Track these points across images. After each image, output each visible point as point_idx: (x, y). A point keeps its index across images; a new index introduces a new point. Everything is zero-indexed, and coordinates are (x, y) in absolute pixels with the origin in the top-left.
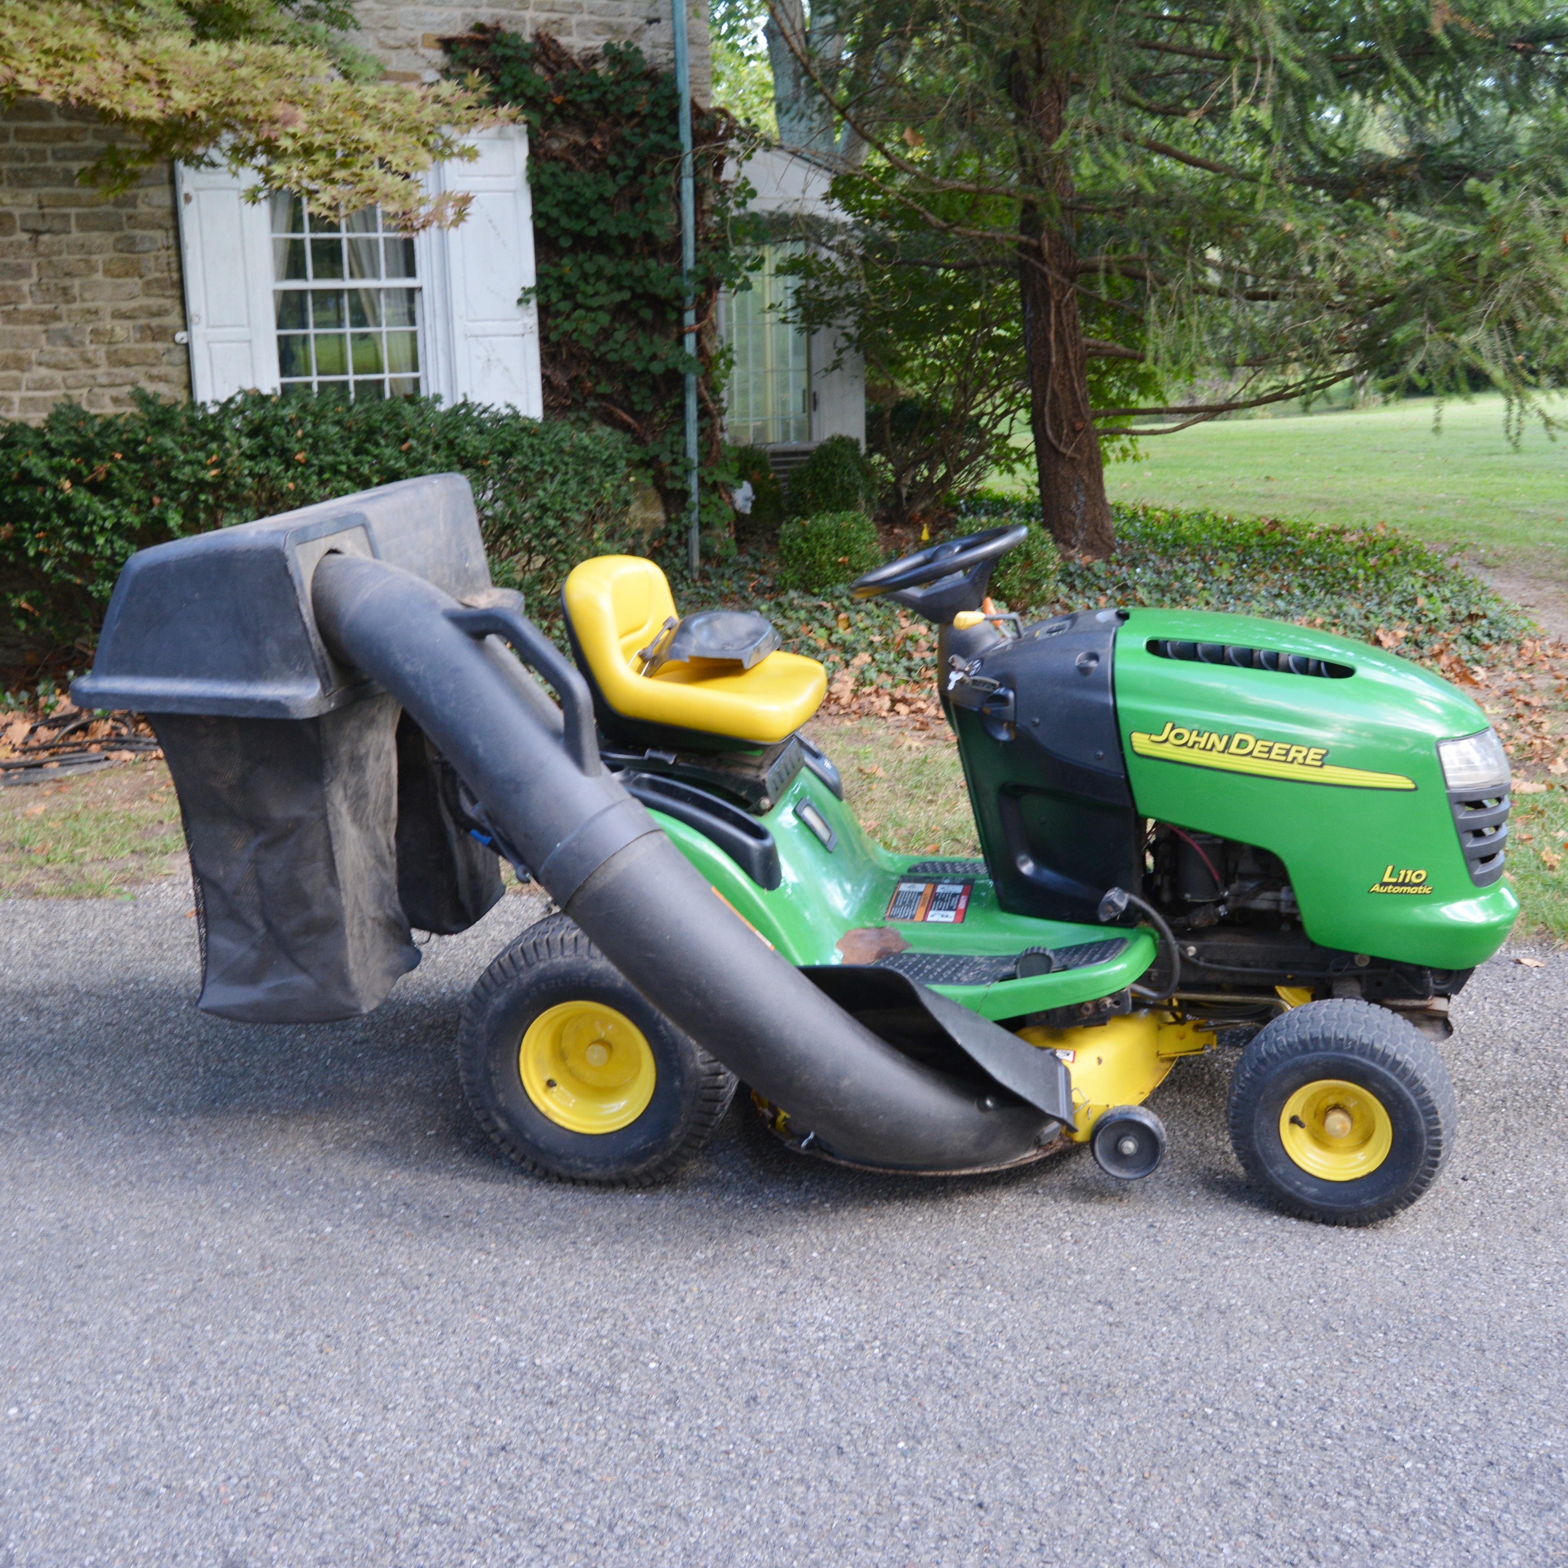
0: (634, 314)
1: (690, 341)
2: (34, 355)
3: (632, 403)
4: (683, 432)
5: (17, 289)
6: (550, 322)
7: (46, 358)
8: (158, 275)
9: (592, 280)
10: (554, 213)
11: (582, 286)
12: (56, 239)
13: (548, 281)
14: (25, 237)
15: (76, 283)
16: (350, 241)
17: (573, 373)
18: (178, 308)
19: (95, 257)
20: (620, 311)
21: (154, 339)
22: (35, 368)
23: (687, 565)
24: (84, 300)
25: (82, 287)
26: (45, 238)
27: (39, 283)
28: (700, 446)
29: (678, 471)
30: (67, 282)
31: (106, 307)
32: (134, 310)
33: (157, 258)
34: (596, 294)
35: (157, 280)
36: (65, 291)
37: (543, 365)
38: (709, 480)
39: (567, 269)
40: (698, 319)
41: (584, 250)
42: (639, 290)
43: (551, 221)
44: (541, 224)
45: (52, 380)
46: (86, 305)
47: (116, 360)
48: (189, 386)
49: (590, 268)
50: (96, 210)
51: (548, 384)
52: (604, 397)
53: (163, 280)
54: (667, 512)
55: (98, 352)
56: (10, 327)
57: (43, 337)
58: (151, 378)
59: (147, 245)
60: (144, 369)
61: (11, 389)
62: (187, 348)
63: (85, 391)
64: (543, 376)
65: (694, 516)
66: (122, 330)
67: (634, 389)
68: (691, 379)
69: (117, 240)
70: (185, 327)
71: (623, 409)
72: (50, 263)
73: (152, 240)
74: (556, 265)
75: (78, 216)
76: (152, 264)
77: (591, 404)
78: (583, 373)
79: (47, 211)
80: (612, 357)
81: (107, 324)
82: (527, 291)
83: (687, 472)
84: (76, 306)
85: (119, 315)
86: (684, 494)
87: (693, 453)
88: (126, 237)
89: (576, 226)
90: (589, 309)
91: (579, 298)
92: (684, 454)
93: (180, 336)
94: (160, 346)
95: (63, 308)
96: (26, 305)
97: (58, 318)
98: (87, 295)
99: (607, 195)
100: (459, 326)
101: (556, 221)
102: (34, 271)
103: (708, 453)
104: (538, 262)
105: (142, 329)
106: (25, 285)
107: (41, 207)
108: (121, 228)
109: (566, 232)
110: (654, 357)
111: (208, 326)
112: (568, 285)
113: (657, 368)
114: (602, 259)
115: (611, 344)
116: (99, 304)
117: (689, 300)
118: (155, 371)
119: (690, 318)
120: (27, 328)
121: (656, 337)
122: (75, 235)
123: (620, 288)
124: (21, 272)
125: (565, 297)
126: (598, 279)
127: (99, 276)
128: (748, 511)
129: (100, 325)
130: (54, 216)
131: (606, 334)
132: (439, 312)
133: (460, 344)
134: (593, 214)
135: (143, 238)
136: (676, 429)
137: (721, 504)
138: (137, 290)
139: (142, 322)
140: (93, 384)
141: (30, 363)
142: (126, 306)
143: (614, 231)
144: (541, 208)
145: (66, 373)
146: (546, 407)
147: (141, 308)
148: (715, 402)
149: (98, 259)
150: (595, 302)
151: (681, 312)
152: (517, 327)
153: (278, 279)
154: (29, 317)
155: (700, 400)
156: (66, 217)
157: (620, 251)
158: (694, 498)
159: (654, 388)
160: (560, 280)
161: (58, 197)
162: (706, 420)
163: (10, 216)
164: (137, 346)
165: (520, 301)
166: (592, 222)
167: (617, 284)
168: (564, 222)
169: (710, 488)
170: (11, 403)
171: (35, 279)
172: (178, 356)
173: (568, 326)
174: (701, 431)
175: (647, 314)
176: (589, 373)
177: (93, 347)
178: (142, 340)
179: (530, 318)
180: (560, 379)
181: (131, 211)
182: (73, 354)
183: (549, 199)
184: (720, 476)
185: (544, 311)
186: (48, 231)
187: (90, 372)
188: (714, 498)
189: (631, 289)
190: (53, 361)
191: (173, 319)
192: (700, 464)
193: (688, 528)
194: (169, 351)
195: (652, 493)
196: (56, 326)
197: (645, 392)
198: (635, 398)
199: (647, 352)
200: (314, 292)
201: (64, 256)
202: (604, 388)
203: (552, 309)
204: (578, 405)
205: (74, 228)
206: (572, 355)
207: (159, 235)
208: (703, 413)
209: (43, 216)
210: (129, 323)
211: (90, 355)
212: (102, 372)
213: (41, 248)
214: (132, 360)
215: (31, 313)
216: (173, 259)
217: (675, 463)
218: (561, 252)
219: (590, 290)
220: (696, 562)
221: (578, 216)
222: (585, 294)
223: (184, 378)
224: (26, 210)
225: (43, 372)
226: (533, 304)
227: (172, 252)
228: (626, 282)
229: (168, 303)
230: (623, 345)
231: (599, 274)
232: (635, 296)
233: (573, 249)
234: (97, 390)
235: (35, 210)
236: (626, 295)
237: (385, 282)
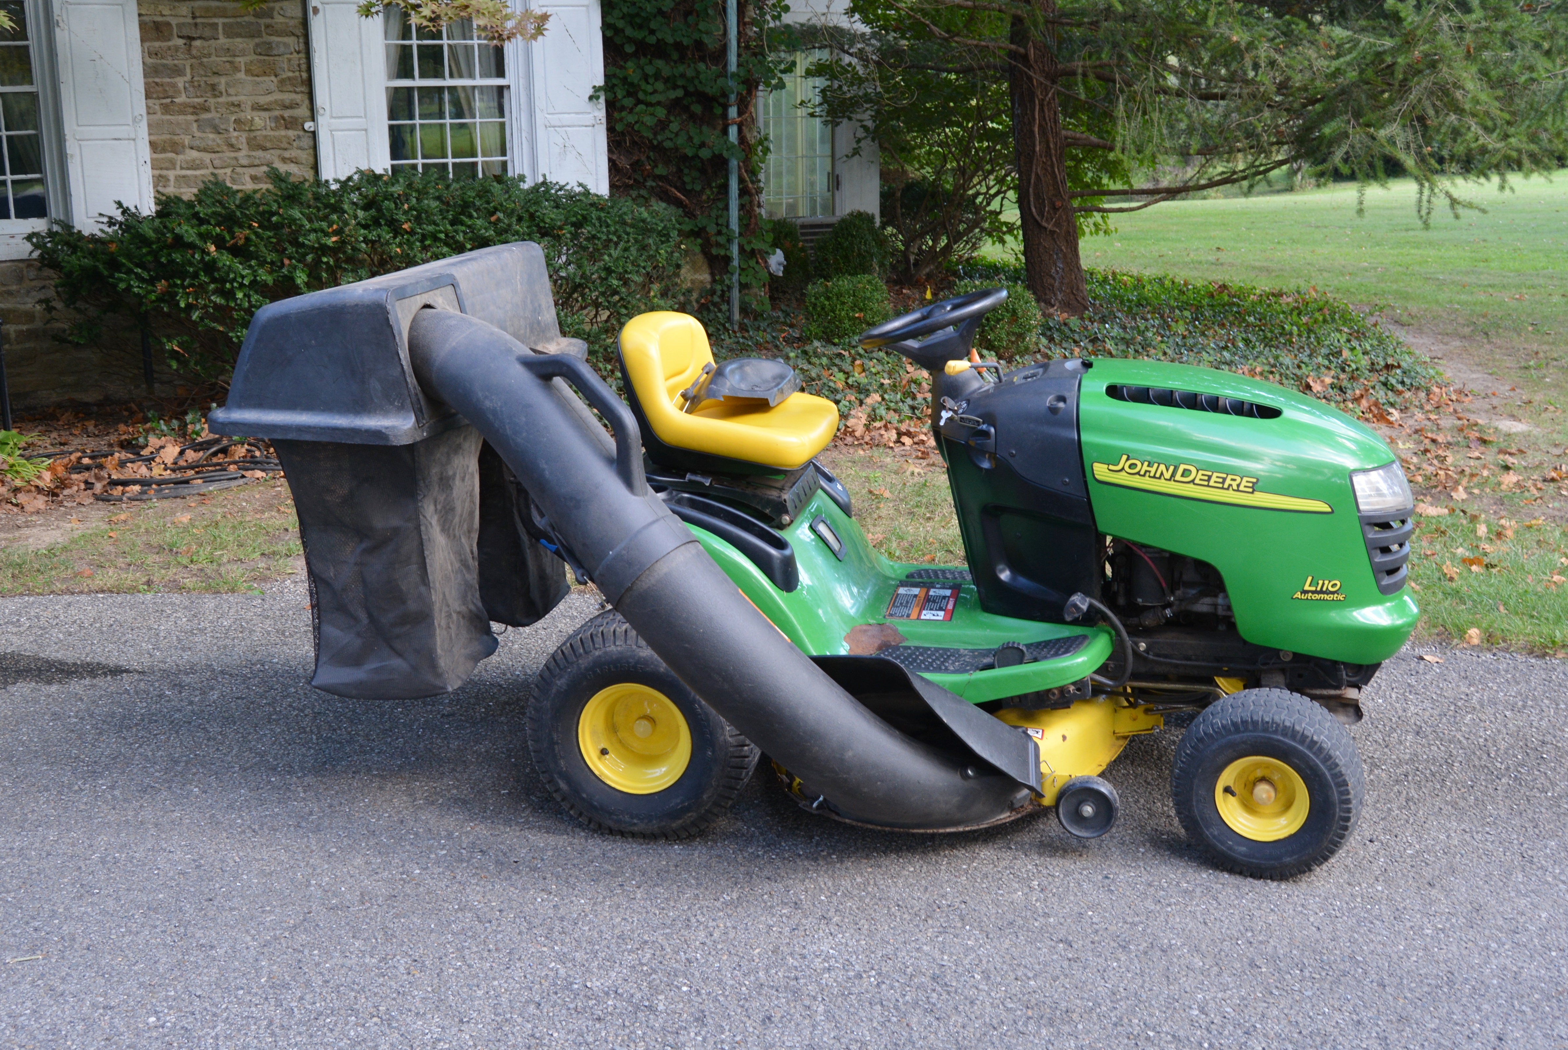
0: (686, 109)
1: (733, 131)
2: (187, 139)
3: (684, 183)
4: (727, 208)
5: (174, 86)
6: (616, 115)
7: (197, 143)
8: (291, 74)
9: (651, 81)
10: (620, 24)
11: (643, 85)
12: (206, 44)
13: (614, 81)
14: (181, 42)
15: (223, 80)
16: (450, 46)
17: (635, 158)
18: (307, 102)
19: (238, 59)
20: (674, 106)
21: (286, 128)
22: (188, 151)
23: (729, 319)
24: (228, 95)
25: (227, 84)
26: (197, 43)
27: (192, 82)
28: (740, 219)
29: (722, 240)
30: (215, 80)
31: (247, 101)
32: (270, 103)
33: (289, 60)
34: (655, 92)
35: (289, 78)
36: (213, 87)
37: (610, 151)
38: (748, 248)
39: (631, 72)
40: (740, 113)
41: (645, 55)
42: (691, 89)
43: (617, 31)
44: (609, 34)
45: (201, 160)
46: (231, 99)
47: (255, 145)
48: (316, 167)
49: (650, 70)
50: (239, 20)
51: (614, 167)
52: (660, 178)
53: (295, 78)
54: (712, 274)
55: (240, 138)
56: (169, 117)
57: (195, 125)
58: (284, 160)
59: (282, 49)
60: (278, 152)
61: (167, 169)
62: (314, 135)
63: (228, 171)
64: (610, 160)
65: (735, 277)
66: (260, 120)
67: (686, 171)
68: (734, 163)
69: (257, 45)
70: (313, 119)
71: (676, 188)
72: (201, 64)
73: (286, 45)
74: (622, 68)
75: (224, 24)
76: (285, 66)
77: (650, 183)
78: (643, 158)
79: (199, 20)
80: (668, 144)
81: (248, 115)
82: (596, 89)
83: (729, 241)
84: (220, 100)
85: (257, 107)
86: (728, 259)
87: (734, 225)
88: (265, 43)
89: (639, 35)
90: (649, 104)
91: (641, 95)
92: (727, 226)
93: (309, 125)
94: (291, 133)
95: (212, 101)
96: (181, 99)
97: (207, 110)
98: (231, 91)
99: (664, 9)
100: (540, 117)
101: (623, 31)
102: (188, 71)
103: (747, 225)
104: (606, 66)
105: (276, 119)
106: (180, 82)
107: (194, 18)
108: (260, 35)
109: (630, 40)
110: (703, 145)
111: (332, 117)
112: (632, 84)
113: (705, 154)
114: (660, 63)
115: (667, 134)
116: (242, 98)
117: (733, 97)
118: (287, 154)
119: (733, 112)
120: (181, 118)
121: (705, 128)
122: (223, 40)
123: (675, 87)
124: (178, 71)
125: (629, 94)
126: (656, 80)
127: (241, 75)
128: (781, 274)
129: (242, 115)
130: (205, 25)
131: (662, 125)
132: (524, 106)
133: (541, 133)
134: (653, 25)
135: (279, 43)
136: (721, 205)
137: (757, 268)
138: (273, 87)
139: (277, 113)
140: (236, 165)
141: (183, 147)
142: (263, 100)
143: (670, 40)
144: (610, 20)
145: (213, 156)
146: (612, 186)
147: (276, 101)
148: (753, 182)
149: (241, 61)
150: (653, 99)
151: (725, 107)
152: (588, 119)
153: (391, 77)
154: (183, 109)
155: (741, 180)
156: (214, 26)
157: (675, 56)
158: (736, 263)
159: (703, 171)
160: (625, 80)
161: (207, 9)
162: (746, 198)
163: (168, 24)
164: (272, 133)
165: (591, 98)
166: (652, 32)
167: (670, 82)
168: (629, 31)
169: (749, 254)
170: (168, 180)
171: (188, 77)
172: (307, 142)
173: (631, 119)
174: (742, 207)
175: (697, 109)
176: (648, 158)
177: (236, 134)
178: (277, 128)
179: (600, 112)
180: (624, 163)
181: (268, 21)
182: (219, 139)
183: (616, 13)
184: (757, 245)
185: (611, 106)
186: (200, 38)
187: (233, 155)
188: (752, 263)
189: (684, 88)
190: (202, 145)
191: (303, 111)
192: (740, 234)
193: (730, 288)
194: (299, 137)
195: (700, 259)
196: (205, 116)
197: (695, 174)
198: (687, 179)
199: (697, 141)
200: (420, 89)
201: (213, 58)
202: (661, 170)
203: (618, 105)
204: (638, 184)
205: (221, 36)
206: (634, 143)
207: (291, 41)
208: (744, 192)
209: (196, 24)
210: (266, 114)
211: (234, 141)
212: (243, 156)
213: (194, 52)
214: (268, 145)
215: (185, 105)
216: (303, 61)
217: (719, 233)
218: (626, 57)
219: (649, 89)
220: (737, 316)
221: (640, 27)
222: (645, 92)
223: (311, 160)
224: (182, 20)
225: (195, 154)
226: (602, 100)
227: (302, 55)
228: (680, 83)
229: (298, 98)
230: (677, 134)
231: (657, 76)
232: (687, 94)
233: (635, 55)
234: (239, 170)
235: (189, 20)
236: (680, 93)
237: (479, 82)
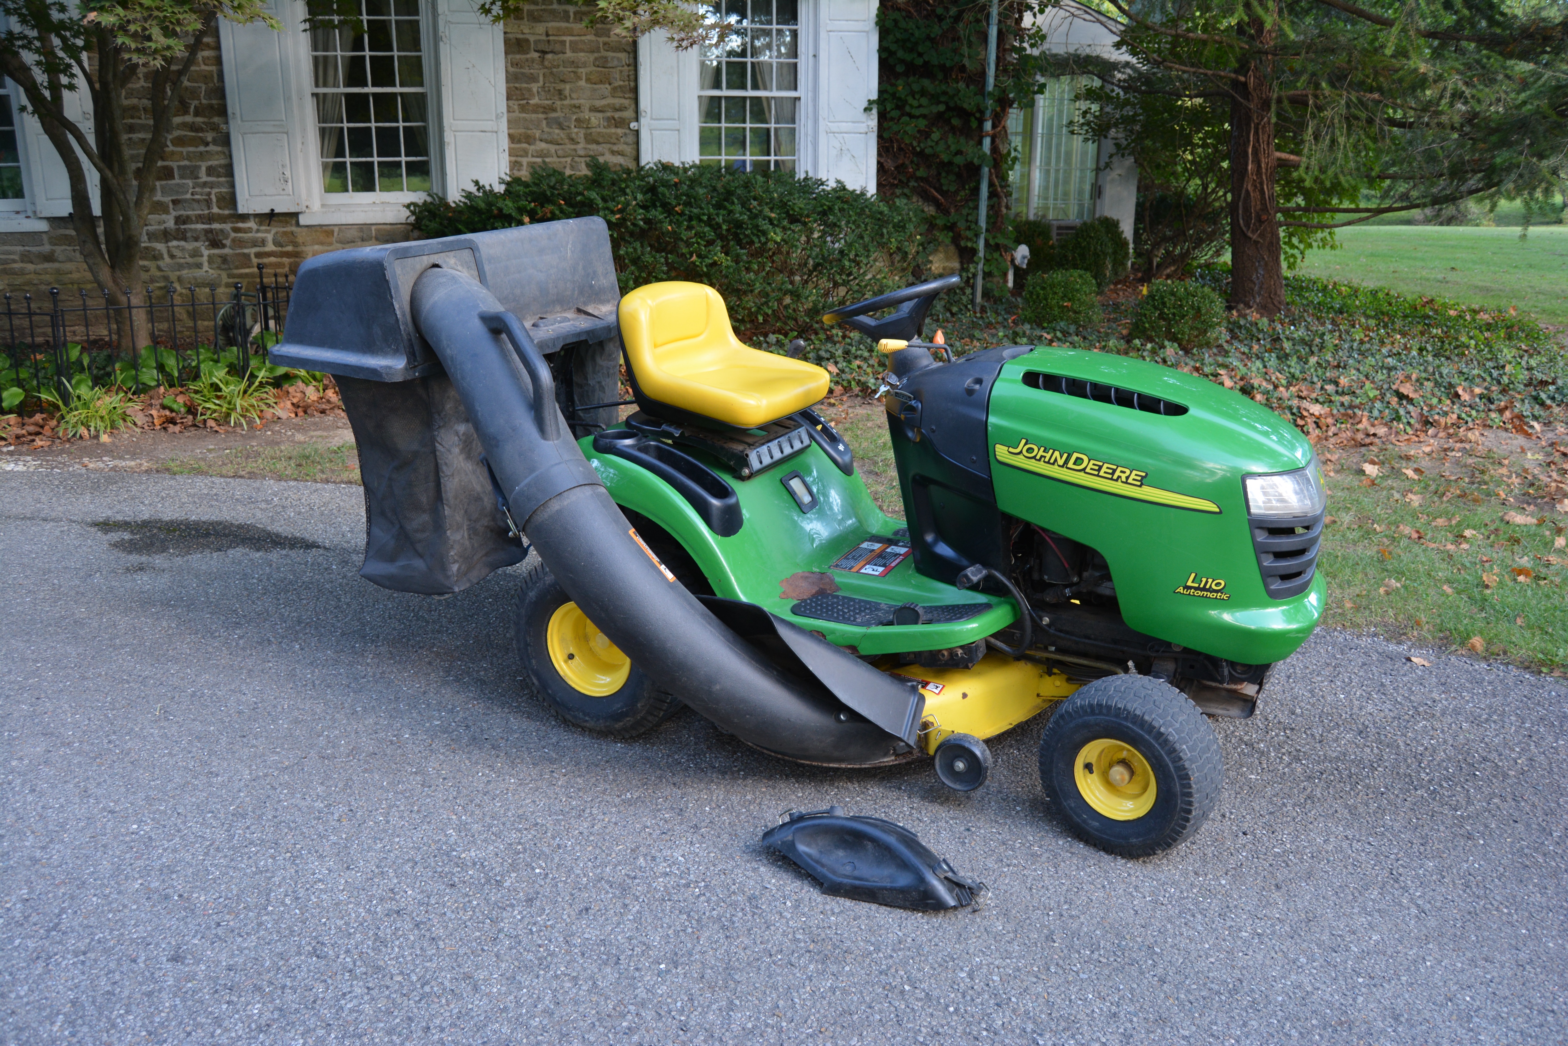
0: (948, 121)
1: (987, 142)
2: (538, 134)
3: (941, 185)
4: (976, 208)
5: (529, 90)
6: (885, 125)
7: (545, 136)
8: (621, 83)
9: (917, 97)
10: (893, 47)
11: (910, 100)
12: (556, 57)
13: (885, 96)
14: (536, 55)
15: (568, 87)
16: (752, 63)
17: (900, 162)
18: (633, 106)
19: (580, 70)
20: (939, 119)
21: (616, 127)
22: (538, 142)
23: (972, 301)
24: (572, 99)
25: (571, 90)
26: (549, 56)
27: (543, 87)
28: (988, 217)
29: (969, 234)
30: (561, 86)
31: (585, 103)
32: (604, 106)
33: (621, 72)
34: (920, 106)
35: (620, 87)
36: (560, 92)
37: (879, 154)
38: (992, 242)
39: (900, 88)
40: (994, 126)
41: (914, 75)
42: (952, 104)
43: (892, 53)
44: (884, 56)
45: (548, 151)
46: (573, 102)
47: (590, 139)
48: (637, 158)
49: (916, 87)
50: (583, 38)
51: (881, 168)
52: (922, 179)
53: (625, 86)
54: (962, 263)
55: (579, 134)
56: (524, 115)
57: (544, 122)
58: (613, 153)
59: (615, 63)
60: (609, 146)
61: (521, 156)
62: (637, 133)
63: (569, 160)
64: (879, 162)
65: (980, 266)
66: (595, 119)
67: (944, 174)
68: (986, 170)
69: (596, 59)
70: (637, 120)
71: (935, 189)
72: (551, 73)
73: (619, 59)
74: (893, 85)
75: (571, 42)
76: (618, 76)
77: (912, 183)
78: (907, 162)
79: (551, 38)
80: (928, 151)
81: (586, 115)
82: (870, 102)
83: (977, 235)
84: (566, 102)
85: (594, 109)
86: (974, 251)
87: (983, 223)
88: (602, 57)
89: (908, 57)
90: (911, 116)
91: (907, 109)
92: (976, 222)
93: (633, 125)
94: (620, 131)
95: (558, 103)
96: (534, 101)
97: (554, 110)
98: (574, 95)
99: (933, 36)
100: (822, 126)
101: (895, 53)
102: (541, 78)
103: (995, 223)
104: (880, 83)
105: (608, 119)
106: (535, 87)
107: (547, 35)
108: (599, 51)
109: (902, 61)
110: (959, 152)
111: (652, 119)
112: (900, 99)
113: (959, 160)
114: (926, 82)
115: (930, 143)
116: (582, 101)
117: (988, 113)
118: (615, 148)
119: (988, 126)
120: (534, 116)
121: (962, 140)
122: (569, 54)
123: (939, 103)
124: (533, 79)
125: (898, 107)
126: (922, 96)
127: (582, 83)
128: (1025, 266)
129: (581, 115)
130: (556, 42)
131: (925, 134)
132: (811, 115)
133: (822, 139)
134: (920, 49)
135: (613, 58)
136: (971, 204)
137: (1000, 259)
138: (607, 93)
139: (609, 114)
140: (575, 154)
141: (535, 139)
142: (599, 103)
143: (935, 62)
144: (885, 44)
145: (557, 147)
146: (879, 185)
147: (608, 105)
148: (1001, 187)
149: (583, 71)
150: (916, 112)
151: (981, 122)
152: (863, 128)
153: (702, 88)
154: (536, 109)
155: (991, 185)
156: (563, 43)
157: (940, 76)
158: (981, 254)
159: (959, 176)
160: (894, 95)
161: (559, 29)
162: (995, 199)
163: (527, 41)
164: (604, 130)
165: (866, 110)
166: (920, 55)
167: (935, 99)
168: (900, 54)
169: (993, 247)
170: (522, 165)
171: (541, 83)
172: (631, 139)
173: (895, 128)
174: (991, 207)
175: (955, 122)
176: (912, 162)
177: (576, 130)
178: (609, 126)
179: (872, 122)
180: (890, 165)
181: (606, 39)
182: (562, 134)
183: (891, 37)
184: (1001, 240)
185: (882, 117)
186: (552, 52)
187: (573, 147)
188: (996, 255)
189: (946, 104)
190: (549, 139)
191: (629, 114)
192: (987, 230)
193: (975, 276)
194: (625, 134)
195: (952, 248)
196: (553, 115)
197: (952, 177)
198: (943, 181)
199: (953, 148)
200: (726, 98)
201: (561, 69)
202: (921, 173)
203: (888, 116)
204: (903, 184)
205: (568, 51)
206: (900, 149)
207: (623, 56)
208: (993, 194)
209: (549, 41)
210: (600, 115)
211: (574, 136)
212: (581, 148)
213: (546, 63)
214: (601, 140)
215: (537, 106)
216: (632, 73)
217: (969, 228)
218: (897, 76)
219: (915, 103)
220: (979, 299)
221: (911, 50)
222: (912, 106)
223: (634, 153)
224: (538, 37)
225: (543, 145)
226: (875, 112)
227: (632, 68)
228: (943, 99)
229: (626, 102)
230: (937, 143)
231: (923, 93)
232: (948, 108)
233: (906, 74)
234: (577, 159)
235: (544, 38)
236: (942, 108)
237: (775, 93)
